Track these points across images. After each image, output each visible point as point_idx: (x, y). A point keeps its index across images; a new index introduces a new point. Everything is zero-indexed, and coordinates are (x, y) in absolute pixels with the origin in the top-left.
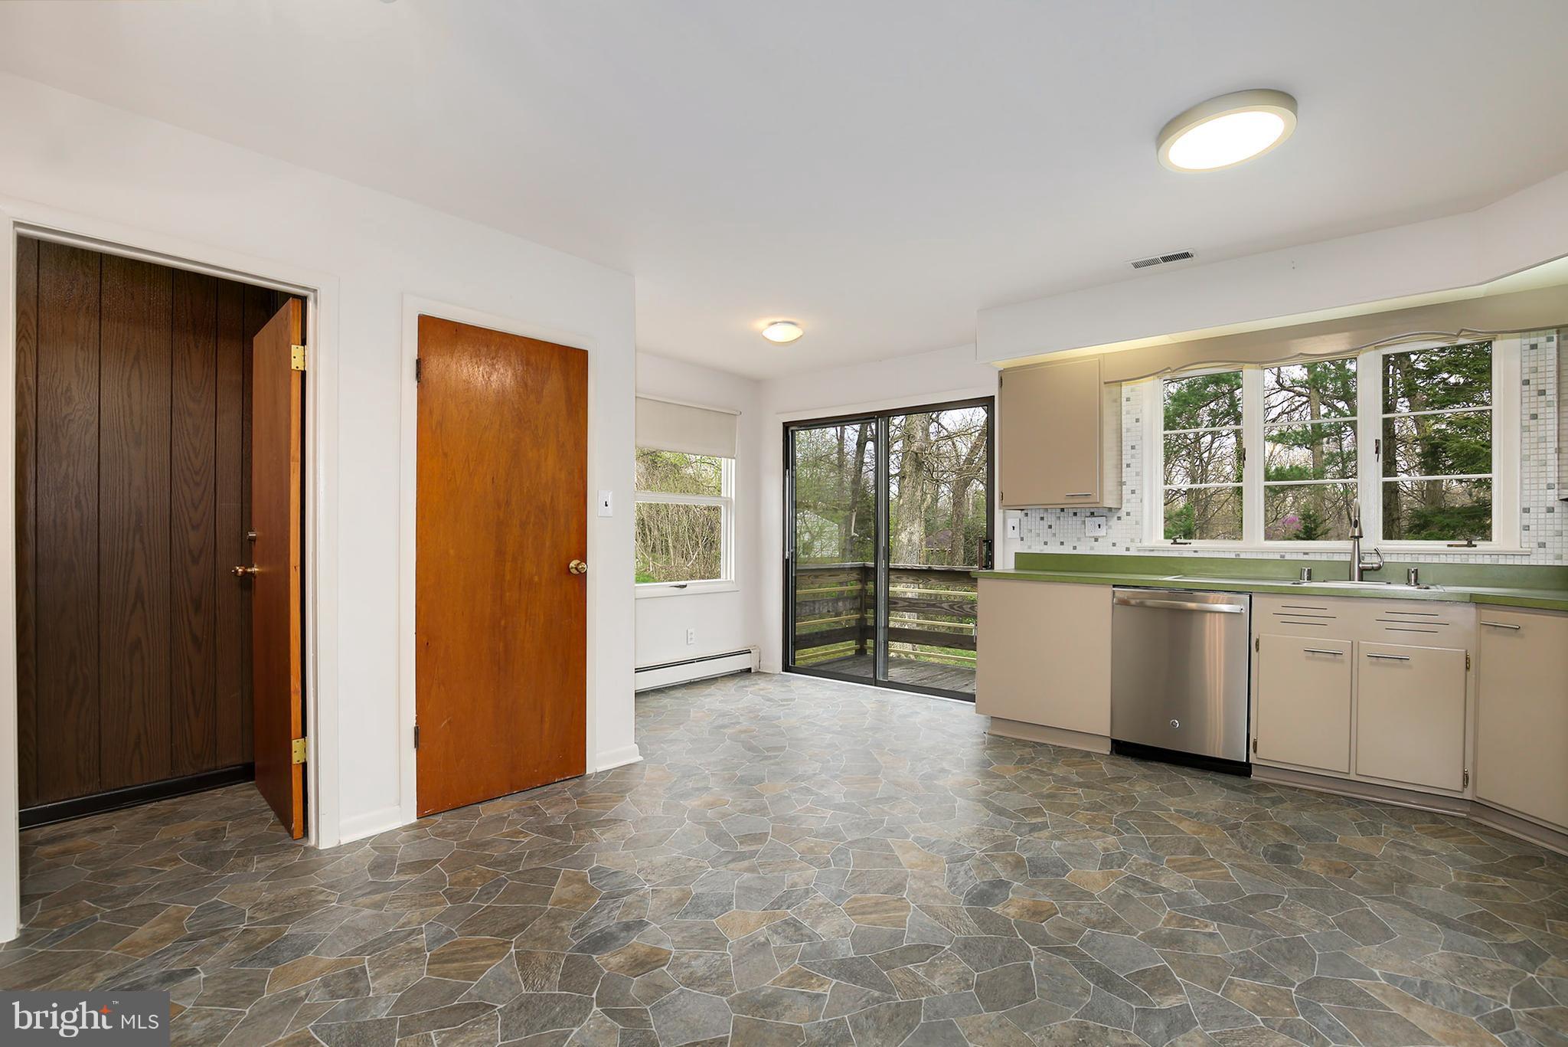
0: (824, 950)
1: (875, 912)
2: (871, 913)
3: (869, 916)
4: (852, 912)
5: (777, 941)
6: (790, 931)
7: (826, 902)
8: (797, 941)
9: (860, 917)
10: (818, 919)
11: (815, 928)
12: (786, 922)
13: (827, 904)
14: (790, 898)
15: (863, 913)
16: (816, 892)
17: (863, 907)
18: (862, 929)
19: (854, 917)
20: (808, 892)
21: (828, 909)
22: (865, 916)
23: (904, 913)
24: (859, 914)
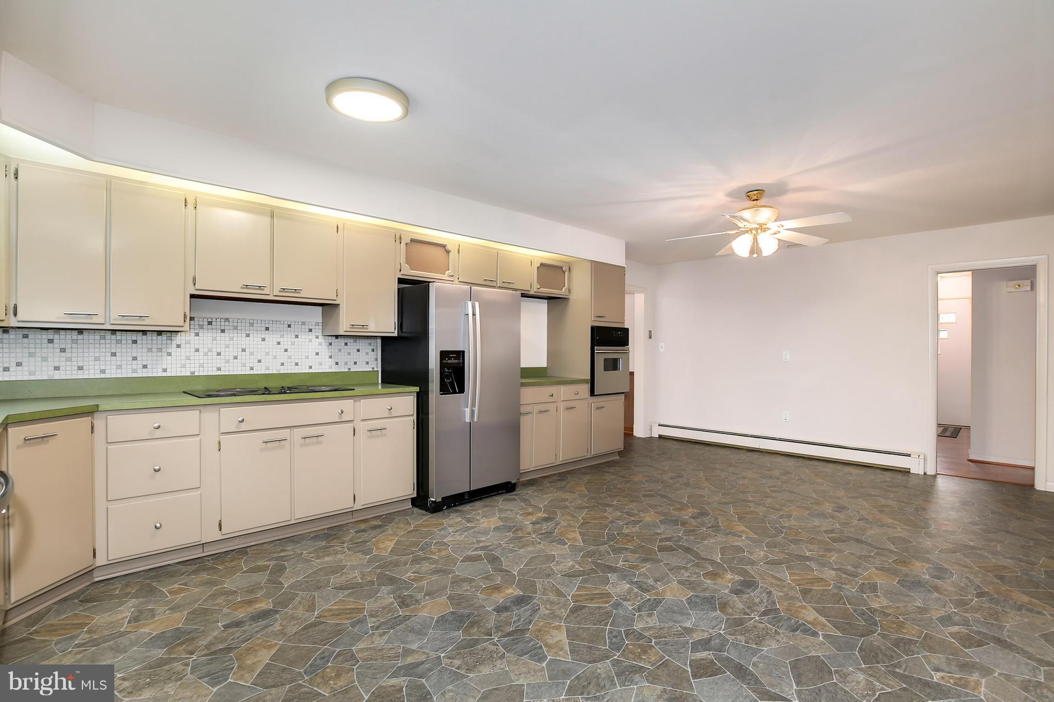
0: (624, 577)
1: (594, 594)
2: (597, 594)
3: (598, 592)
4: (608, 595)
5: (651, 582)
6: (644, 586)
7: (625, 602)
8: (639, 581)
9: (604, 592)
10: (629, 592)
11: (630, 588)
12: (648, 591)
13: (625, 600)
14: (649, 606)
15: (601, 594)
16: (634, 609)
17: (601, 598)
18: (603, 586)
19: (607, 592)
20: (639, 609)
21: (624, 597)
22: (601, 592)
23: (576, 593)
24: (604, 593)
